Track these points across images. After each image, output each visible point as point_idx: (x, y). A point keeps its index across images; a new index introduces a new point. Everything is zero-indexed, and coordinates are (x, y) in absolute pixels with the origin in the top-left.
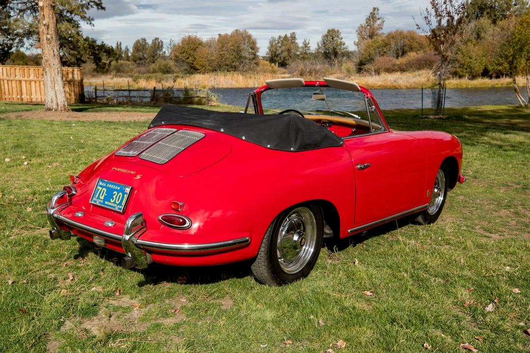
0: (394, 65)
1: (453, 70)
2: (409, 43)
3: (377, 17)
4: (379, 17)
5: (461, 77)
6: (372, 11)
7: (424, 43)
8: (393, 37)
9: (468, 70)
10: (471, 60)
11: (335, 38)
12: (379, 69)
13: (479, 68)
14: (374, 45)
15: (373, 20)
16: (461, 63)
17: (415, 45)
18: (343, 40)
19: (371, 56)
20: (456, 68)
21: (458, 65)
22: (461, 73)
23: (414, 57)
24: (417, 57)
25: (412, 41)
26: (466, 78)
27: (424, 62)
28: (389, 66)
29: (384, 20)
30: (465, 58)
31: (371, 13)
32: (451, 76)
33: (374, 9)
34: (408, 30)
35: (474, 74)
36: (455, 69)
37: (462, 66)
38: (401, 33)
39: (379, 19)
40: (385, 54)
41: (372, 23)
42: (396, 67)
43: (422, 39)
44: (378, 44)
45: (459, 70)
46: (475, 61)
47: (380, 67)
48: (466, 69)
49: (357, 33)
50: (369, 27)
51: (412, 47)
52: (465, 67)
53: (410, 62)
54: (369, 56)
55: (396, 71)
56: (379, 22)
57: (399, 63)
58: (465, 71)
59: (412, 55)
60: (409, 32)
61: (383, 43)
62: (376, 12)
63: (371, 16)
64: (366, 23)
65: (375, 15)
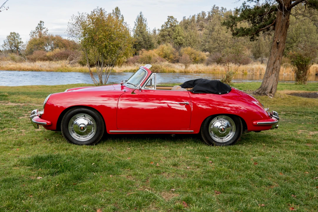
0: (45, 56)
1: (79, 60)
5: (83, 65)
11: (16, 39)
14: (33, 42)
15: (41, 28)
17: (60, 44)
18: (22, 40)
22: (84, 63)
24: (60, 52)
25: (58, 42)
27: (64, 55)
28: (41, 56)
29: (48, 29)
31: (39, 24)
32: (77, 64)
33: (41, 22)
37: (84, 58)
38: (52, 36)
39: (44, 28)
40: (41, 49)
41: (40, 31)
42: (46, 58)
44: (36, 42)
45: (82, 61)
47: (36, 57)
49: (30, 36)
50: (38, 33)
51: (58, 45)
53: (55, 55)
54: (31, 50)
55: (47, 61)
56: (44, 30)
57: (48, 55)
59: (57, 51)
62: (42, 24)
63: (39, 26)
64: (36, 30)
65: (41, 26)
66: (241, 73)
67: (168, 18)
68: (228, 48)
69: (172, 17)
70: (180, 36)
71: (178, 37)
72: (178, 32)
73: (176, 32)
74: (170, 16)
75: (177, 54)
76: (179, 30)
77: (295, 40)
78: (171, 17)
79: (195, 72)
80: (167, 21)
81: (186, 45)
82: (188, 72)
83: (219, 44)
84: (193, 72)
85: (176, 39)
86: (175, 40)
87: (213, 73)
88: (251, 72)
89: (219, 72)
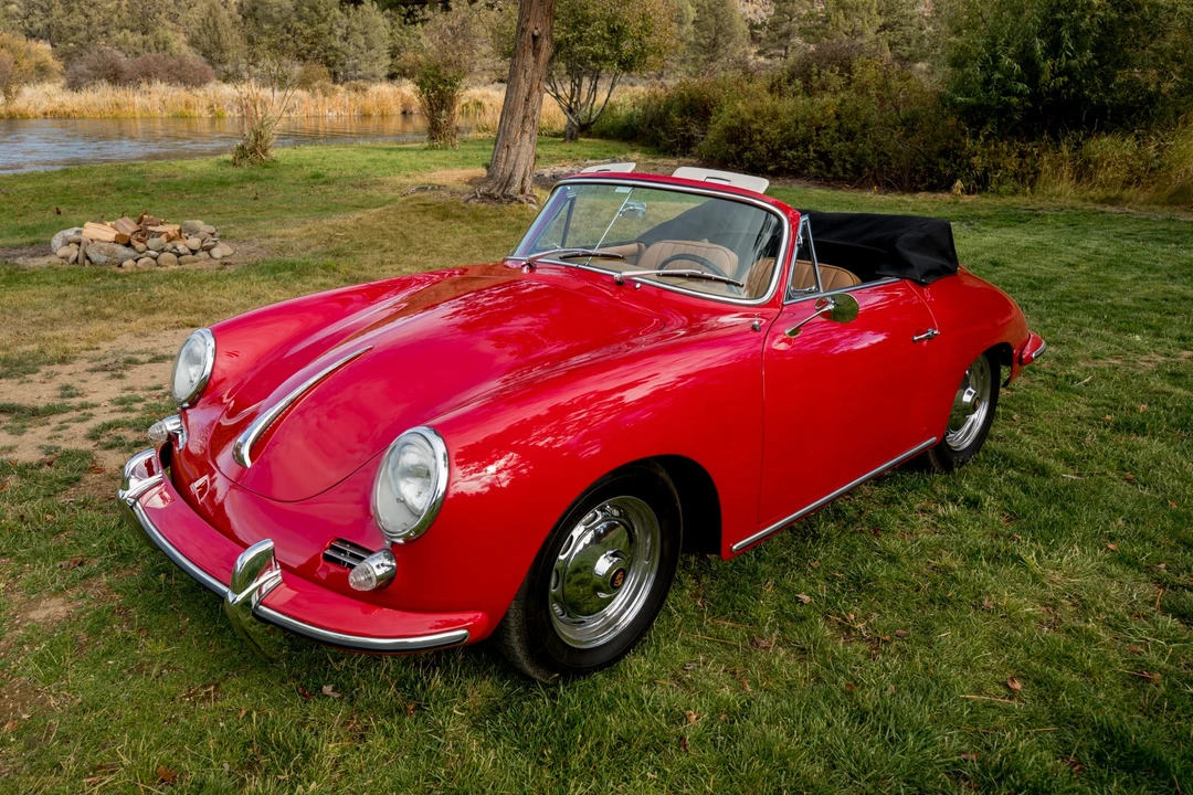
66: (206, 113)
68: (127, 31)
77: (323, 13)
79: (46, 114)
82: (21, 115)
83: (87, 16)
84: (38, 114)
87: (116, 117)
88: (235, 110)
89: (134, 113)
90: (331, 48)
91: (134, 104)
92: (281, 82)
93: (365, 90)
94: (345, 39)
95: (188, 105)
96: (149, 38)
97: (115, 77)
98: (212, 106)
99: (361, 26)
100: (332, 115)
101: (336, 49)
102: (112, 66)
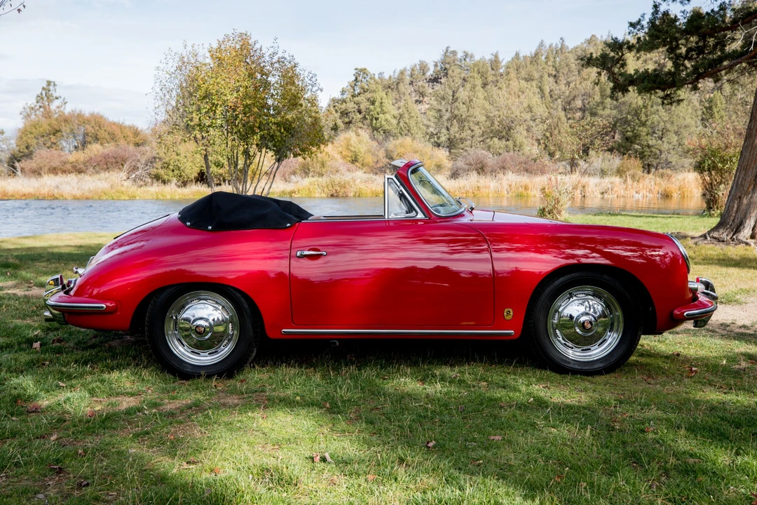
0: (65, 163)
1: (154, 171)
2: (93, 132)
3: (55, 95)
4: (58, 96)
5: (164, 182)
6: (45, 86)
7: (116, 133)
8: (66, 121)
9: (176, 172)
10: (178, 157)
12: (41, 169)
13: (192, 171)
14: (34, 130)
15: (48, 98)
16: (164, 161)
17: (102, 134)
19: (31, 149)
20: (157, 169)
21: (159, 164)
22: (166, 176)
23: (98, 151)
24: (103, 153)
25: (98, 128)
26: (173, 185)
27: (114, 160)
28: (55, 163)
29: (66, 101)
30: (169, 154)
31: (43, 89)
32: (150, 180)
33: (49, 83)
34: (92, 112)
35: (186, 179)
36: (155, 170)
37: (166, 165)
38: (80, 116)
39: (57, 98)
40: (54, 146)
41: (47, 103)
42: (69, 167)
43: (113, 127)
44: (41, 129)
45: (162, 172)
46: (185, 160)
47: (42, 165)
48: (173, 171)
49: (21, 116)
50: (42, 110)
51: (98, 137)
52: (171, 167)
53: (91, 159)
54: (27, 148)
55: (69, 173)
56: (56, 104)
57: (74, 160)
58: (171, 173)
59: (95, 149)
60: (92, 115)
61: (50, 128)
62: (51, 88)
63: (44, 93)
64: (37, 102)
65: (50, 92)
67: (354, 72)
68: (496, 140)
69: (365, 69)
70: (386, 112)
71: (381, 115)
72: (382, 103)
73: (377, 104)
74: (359, 68)
75: (382, 154)
76: (382, 99)
77: (644, 119)
78: (361, 70)
80: (354, 78)
81: (401, 133)
83: (472, 131)
85: (377, 119)
86: (374, 121)
90: (649, 146)
91: (489, 187)
92: (603, 173)
93: (669, 177)
94: (661, 139)
95: (526, 188)
96: (510, 143)
97: (481, 169)
98: (544, 189)
99: (676, 128)
100: (639, 196)
101: (652, 146)
102: (481, 162)
